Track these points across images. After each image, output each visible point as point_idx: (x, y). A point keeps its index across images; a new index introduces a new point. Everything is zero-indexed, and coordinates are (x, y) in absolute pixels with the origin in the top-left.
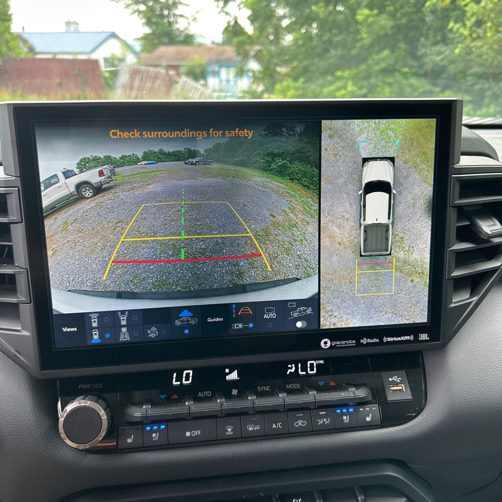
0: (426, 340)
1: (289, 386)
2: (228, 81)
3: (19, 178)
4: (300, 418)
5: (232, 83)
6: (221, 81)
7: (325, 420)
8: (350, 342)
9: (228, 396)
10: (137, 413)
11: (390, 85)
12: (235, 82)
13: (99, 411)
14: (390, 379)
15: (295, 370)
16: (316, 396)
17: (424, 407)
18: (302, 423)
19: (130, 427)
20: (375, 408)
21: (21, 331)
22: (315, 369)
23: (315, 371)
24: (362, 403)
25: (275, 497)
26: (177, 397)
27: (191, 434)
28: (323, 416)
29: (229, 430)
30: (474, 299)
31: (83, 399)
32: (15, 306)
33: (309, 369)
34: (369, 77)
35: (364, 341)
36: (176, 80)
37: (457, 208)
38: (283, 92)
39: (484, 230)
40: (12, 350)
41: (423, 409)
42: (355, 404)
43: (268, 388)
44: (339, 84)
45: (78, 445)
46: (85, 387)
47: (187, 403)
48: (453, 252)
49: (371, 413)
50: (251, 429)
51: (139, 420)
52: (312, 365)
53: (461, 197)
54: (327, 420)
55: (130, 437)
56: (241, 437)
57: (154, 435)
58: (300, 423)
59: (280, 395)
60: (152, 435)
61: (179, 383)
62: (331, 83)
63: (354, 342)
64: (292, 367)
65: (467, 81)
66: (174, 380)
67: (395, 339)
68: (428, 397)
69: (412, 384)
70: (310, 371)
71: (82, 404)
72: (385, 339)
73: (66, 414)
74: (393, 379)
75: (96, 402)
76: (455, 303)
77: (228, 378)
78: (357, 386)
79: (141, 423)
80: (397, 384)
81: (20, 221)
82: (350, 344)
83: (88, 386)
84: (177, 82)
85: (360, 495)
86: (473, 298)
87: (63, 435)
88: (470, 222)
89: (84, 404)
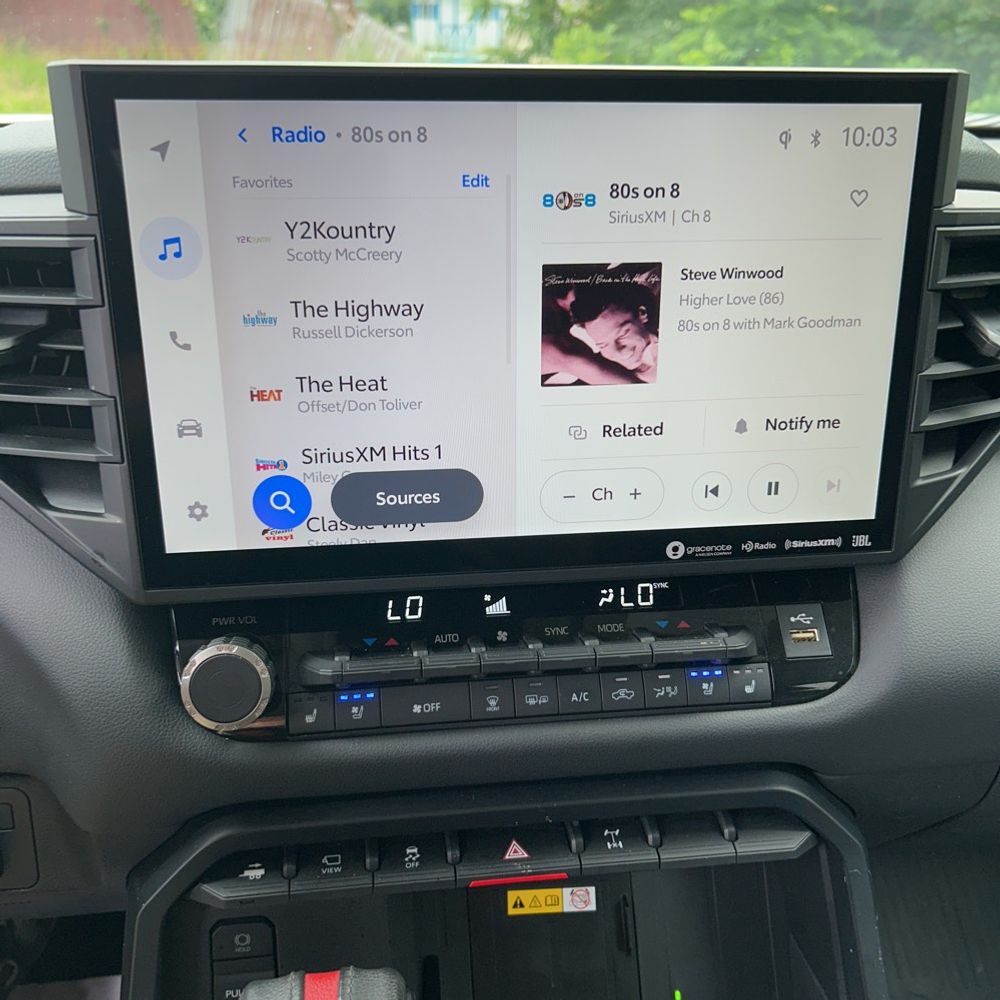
0: (864, 547)
1: (603, 628)
2: (455, 27)
3: (96, 218)
4: (622, 685)
5: (464, 31)
6: (441, 27)
7: (669, 689)
8: (722, 548)
9: (492, 643)
10: (324, 669)
11: (794, 41)
12: (471, 29)
13: (254, 665)
14: (793, 619)
15: (614, 599)
16: (654, 645)
17: (855, 670)
18: (626, 694)
19: (308, 695)
20: (762, 670)
21: (106, 515)
22: (651, 597)
23: (651, 602)
24: (739, 660)
25: (572, 826)
26: (396, 643)
27: (422, 709)
28: (665, 683)
29: (493, 703)
30: (959, 472)
31: (225, 642)
32: (93, 467)
33: (640, 597)
34: (750, 22)
35: (748, 547)
36: (348, 22)
37: (939, 295)
38: (572, 54)
39: (990, 337)
40: (90, 551)
41: (850, 675)
42: (727, 662)
43: (563, 629)
44: (689, 37)
45: (216, 724)
46: (223, 621)
47: (415, 654)
48: (928, 381)
49: (754, 679)
50: (532, 702)
51: (329, 682)
52: (645, 591)
53: (950, 273)
54: (673, 690)
55: (311, 713)
56: (513, 715)
57: (355, 710)
58: (622, 693)
59: (587, 643)
60: (351, 709)
61: (399, 618)
62: (672, 35)
63: (729, 547)
64: (608, 594)
65: (956, 36)
66: (390, 612)
67: (807, 544)
68: (862, 652)
69: (833, 629)
70: (643, 601)
71: (223, 652)
72: (788, 544)
73: (194, 668)
74: (798, 618)
75: (250, 647)
76: (924, 478)
77: (490, 610)
78: (731, 629)
79: (330, 688)
80: (804, 628)
81: (100, 304)
82: (722, 551)
83: (231, 620)
84: (350, 28)
85: (728, 825)
86: (959, 469)
87: (189, 707)
88: (963, 321)
89: (227, 652)
